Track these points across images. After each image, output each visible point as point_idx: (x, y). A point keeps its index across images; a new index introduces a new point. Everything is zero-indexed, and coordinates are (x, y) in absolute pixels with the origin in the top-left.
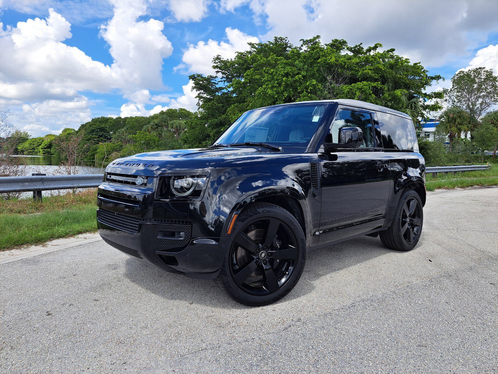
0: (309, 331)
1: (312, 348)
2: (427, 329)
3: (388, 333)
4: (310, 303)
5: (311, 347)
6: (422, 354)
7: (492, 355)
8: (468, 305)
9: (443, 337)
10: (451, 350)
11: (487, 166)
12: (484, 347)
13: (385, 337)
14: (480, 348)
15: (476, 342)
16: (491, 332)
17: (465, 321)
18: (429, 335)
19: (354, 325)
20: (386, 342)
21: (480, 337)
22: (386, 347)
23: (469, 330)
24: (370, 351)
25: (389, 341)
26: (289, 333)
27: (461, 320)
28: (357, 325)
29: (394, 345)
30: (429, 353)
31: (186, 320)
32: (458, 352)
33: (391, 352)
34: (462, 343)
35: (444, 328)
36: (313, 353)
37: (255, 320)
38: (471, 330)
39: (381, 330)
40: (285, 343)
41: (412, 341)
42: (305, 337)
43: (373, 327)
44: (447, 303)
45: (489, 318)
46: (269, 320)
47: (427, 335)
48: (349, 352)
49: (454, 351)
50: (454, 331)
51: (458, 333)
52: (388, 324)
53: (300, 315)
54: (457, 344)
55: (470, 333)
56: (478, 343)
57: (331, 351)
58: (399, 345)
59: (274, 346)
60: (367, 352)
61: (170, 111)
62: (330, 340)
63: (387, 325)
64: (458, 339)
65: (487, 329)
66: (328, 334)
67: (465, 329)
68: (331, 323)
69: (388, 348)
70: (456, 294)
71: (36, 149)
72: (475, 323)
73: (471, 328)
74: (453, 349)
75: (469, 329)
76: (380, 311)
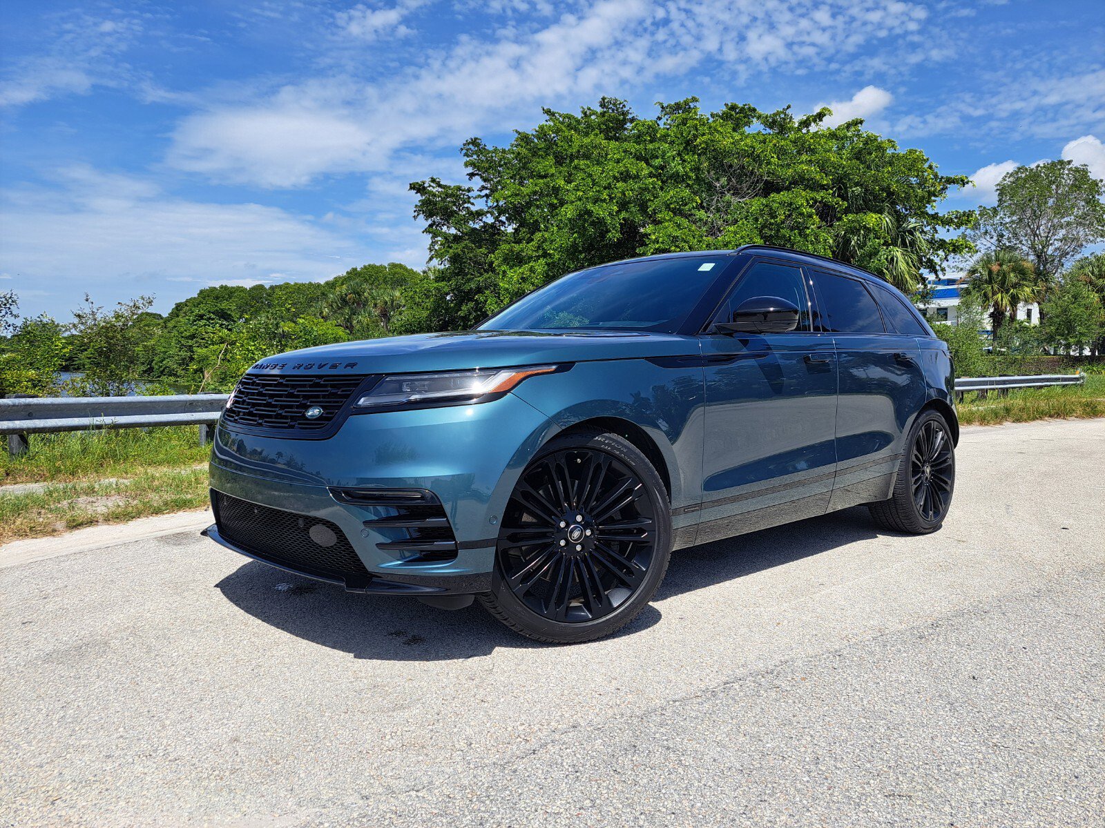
0: (592, 757)
1: (590, 805)
2: (916, 748)
3: (808, 759)
4: (614, 682)
5: (588, 801)
6: (897, 819)
7: (1095, 820)
8: (1030, 682)
9: (958, 770)
10: (979, 806)
11: (1077, 376)
12: (1074, 796)
13: (798, 771)
14: (1061, 799)
15: (1048, 782)
16: (1090, 753)
17: (1020, 724)
18: (921, 763)
19: (719, 738)
20: (799, 786)
21: (1060, 768)
22: (798, 799)
23: (1030, 750)
24: (753, 813)
25: (808, 782)
26: (538, 766)
27: (1011, 722)
28: (728, 739)
29: (822, 794)
30: (918, 814)
31: (268, 734)
32: (999, 811)
33: (809, 814)
34: (1012, 786)
35: (963, 743)
36: (589, 821)
37: (455, 730)
38: (1037, 748)
39: (789, 754)
40: (520, 791)
41: (872, 781)
42: (578, 774)
43: (768, 745)
44: (974, 678)
45: (1084, 717)
46: (492, 730)
47: (916, 763)
48: (693, 816)
49: (987, 810)
50: (990, 751)
51: (1000, 759)
52: (811, 736)
53: (579, 715)
54: (998, 789)
55: (1034, 757)
56: (1056, 786)
57: (642, 814)
58: (836, 794)
59: (488, 802)
60: (744, 816)
61: (370, 269)
62: (645, 781)
63: (809, 739)
64: (1001, 774)
65: (1081, 747)
66: (643, 767)
67: (1021, 747)
68: (657, 735)
69: (805, 802)
70: (1000, 656)
71: (76, 359)
72: (1047, 731)
73: (1036, 745)
74: (986, 804)
75: (1030, 745)
76: (794, 702)
